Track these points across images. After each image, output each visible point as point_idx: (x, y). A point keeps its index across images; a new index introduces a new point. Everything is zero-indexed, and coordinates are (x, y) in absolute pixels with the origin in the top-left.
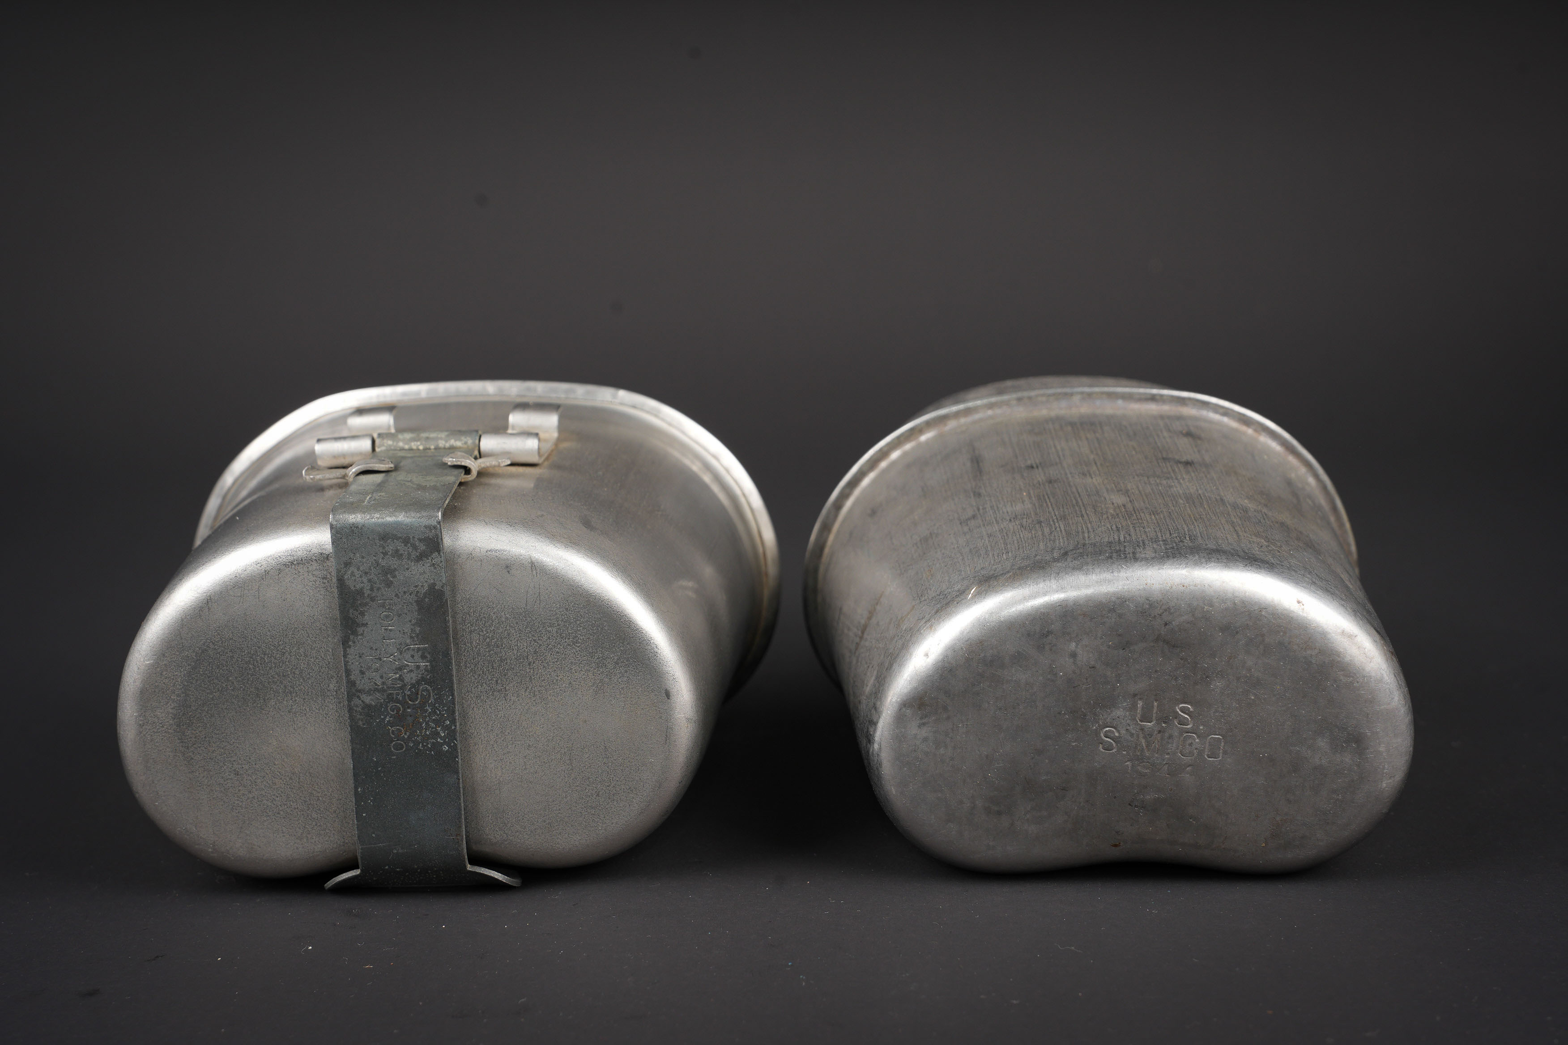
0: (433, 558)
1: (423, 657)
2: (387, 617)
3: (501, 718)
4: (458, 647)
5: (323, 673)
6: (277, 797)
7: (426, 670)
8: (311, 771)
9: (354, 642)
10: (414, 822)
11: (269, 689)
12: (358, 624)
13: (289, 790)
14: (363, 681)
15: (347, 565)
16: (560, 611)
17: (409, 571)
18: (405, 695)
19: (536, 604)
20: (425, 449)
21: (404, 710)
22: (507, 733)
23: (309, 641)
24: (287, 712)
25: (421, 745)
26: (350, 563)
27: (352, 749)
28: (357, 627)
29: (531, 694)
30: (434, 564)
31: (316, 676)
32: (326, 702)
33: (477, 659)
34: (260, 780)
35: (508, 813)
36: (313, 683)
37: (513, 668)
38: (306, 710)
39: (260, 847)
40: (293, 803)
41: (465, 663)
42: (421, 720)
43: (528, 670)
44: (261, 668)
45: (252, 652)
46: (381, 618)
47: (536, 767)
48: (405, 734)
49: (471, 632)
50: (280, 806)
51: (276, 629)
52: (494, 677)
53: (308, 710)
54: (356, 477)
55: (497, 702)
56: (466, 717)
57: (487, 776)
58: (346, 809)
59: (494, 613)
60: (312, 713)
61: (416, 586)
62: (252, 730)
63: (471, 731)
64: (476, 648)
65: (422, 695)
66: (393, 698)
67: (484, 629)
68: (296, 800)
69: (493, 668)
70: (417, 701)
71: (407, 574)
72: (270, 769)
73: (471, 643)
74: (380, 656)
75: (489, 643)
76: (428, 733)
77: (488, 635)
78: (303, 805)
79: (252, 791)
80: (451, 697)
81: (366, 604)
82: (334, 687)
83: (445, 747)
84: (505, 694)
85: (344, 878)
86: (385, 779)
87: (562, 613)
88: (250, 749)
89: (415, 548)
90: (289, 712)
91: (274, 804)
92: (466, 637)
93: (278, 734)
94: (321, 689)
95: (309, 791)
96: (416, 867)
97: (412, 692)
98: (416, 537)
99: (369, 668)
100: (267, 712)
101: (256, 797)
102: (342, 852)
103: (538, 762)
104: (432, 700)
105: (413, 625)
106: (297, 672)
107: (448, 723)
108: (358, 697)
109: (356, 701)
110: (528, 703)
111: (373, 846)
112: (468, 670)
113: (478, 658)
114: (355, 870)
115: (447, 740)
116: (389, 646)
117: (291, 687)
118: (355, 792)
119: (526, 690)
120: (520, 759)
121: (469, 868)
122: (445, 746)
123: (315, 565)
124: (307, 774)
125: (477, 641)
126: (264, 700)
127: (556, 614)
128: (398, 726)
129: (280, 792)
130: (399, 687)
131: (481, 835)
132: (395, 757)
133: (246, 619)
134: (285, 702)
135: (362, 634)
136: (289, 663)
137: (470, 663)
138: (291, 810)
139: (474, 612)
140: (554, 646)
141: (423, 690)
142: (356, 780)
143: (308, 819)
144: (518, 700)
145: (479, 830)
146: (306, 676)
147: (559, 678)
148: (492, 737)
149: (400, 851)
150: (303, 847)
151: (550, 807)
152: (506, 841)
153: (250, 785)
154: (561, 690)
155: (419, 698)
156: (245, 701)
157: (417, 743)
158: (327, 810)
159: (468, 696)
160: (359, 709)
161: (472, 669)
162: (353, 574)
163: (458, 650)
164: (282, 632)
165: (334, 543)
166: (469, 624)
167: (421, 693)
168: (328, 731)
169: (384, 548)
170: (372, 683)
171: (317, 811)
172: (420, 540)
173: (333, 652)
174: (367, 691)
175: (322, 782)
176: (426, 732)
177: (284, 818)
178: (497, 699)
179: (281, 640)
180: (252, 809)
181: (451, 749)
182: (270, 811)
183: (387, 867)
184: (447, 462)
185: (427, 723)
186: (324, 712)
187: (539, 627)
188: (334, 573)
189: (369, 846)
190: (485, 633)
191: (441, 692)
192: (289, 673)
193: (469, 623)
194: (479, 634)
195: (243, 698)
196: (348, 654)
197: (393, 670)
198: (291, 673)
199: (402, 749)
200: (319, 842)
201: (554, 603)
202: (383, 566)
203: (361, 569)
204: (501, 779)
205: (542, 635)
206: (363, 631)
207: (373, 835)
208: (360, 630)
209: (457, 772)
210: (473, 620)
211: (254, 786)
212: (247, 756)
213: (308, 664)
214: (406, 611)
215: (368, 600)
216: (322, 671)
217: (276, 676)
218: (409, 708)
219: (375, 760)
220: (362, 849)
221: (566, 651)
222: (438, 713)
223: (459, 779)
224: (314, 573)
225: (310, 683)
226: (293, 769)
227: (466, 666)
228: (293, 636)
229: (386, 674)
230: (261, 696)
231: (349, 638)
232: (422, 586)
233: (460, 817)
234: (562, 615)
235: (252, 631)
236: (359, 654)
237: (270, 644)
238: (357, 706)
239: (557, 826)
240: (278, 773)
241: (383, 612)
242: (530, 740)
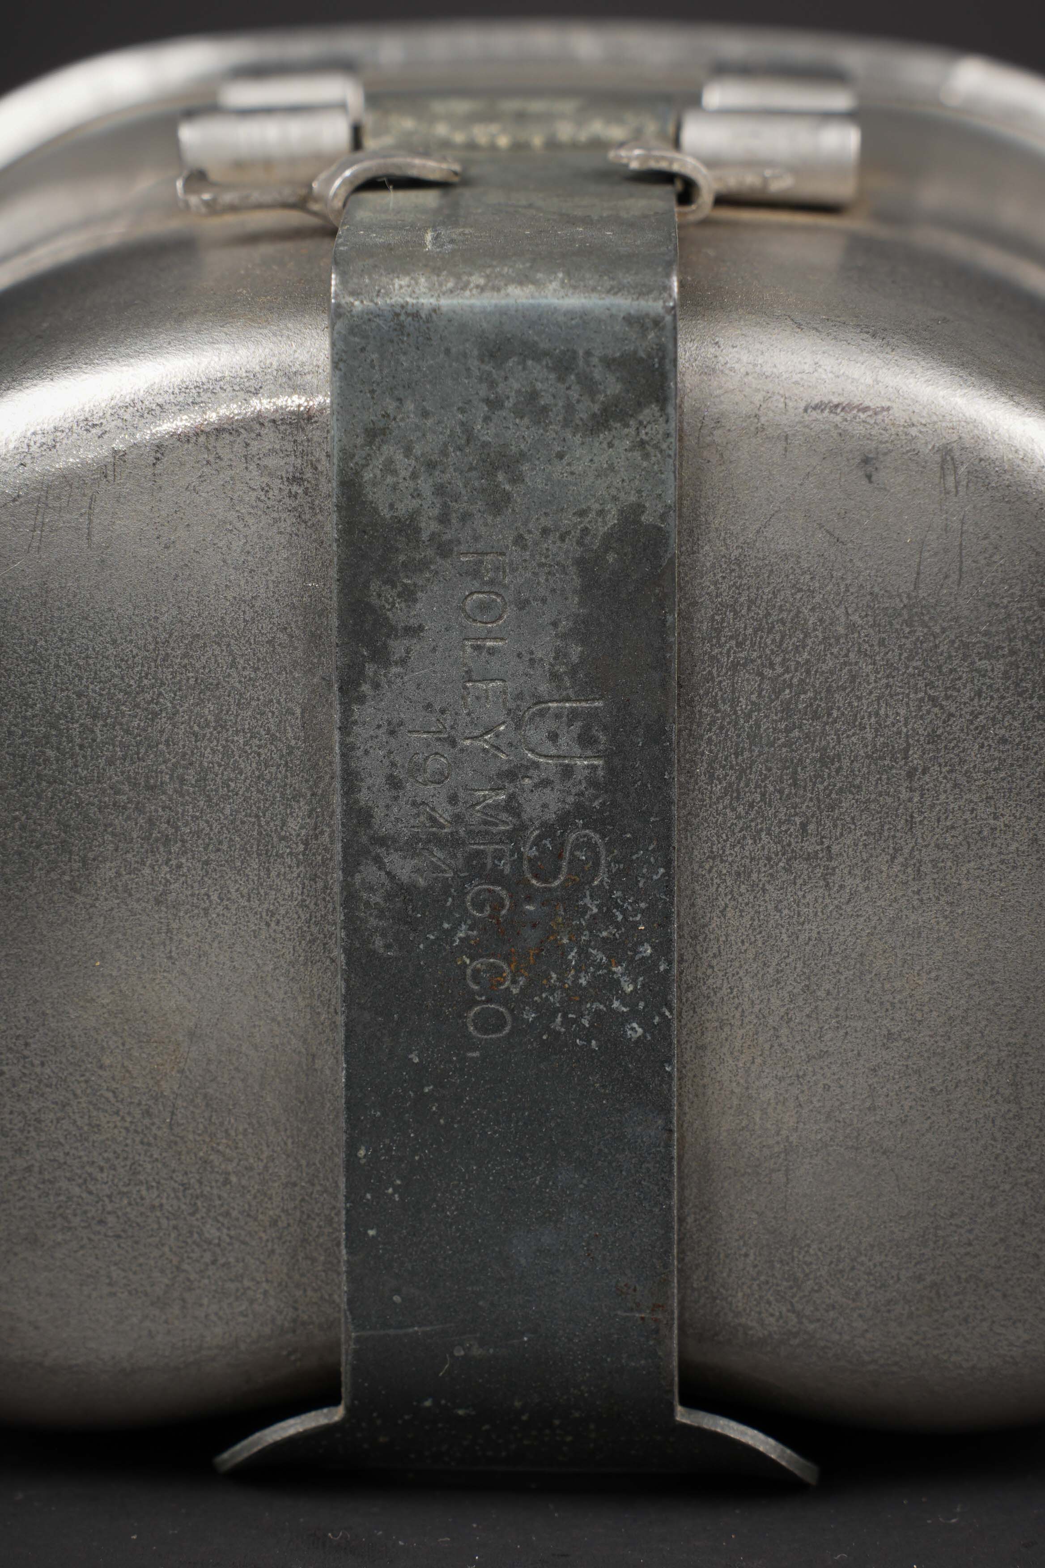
0: (641, 423)
1: (586, 740)
2: (483, 607)
3: (807, 944)
4: (693, 712)
5: (269, 782)
6: (102, 1169)
7: (592, 782)
8: (211, 1091)
9: (377, 686)
10: (523, 1261)
11: (101, 828)
12: (392, 626)
13: (140, 1147)
14: (396, 810)
15: (375, 436)
16: (1021, 609)
17: (564, 462)
18: (521, 857)
19: (949, 581)
20: (519, 147)
21: (516, 904)
22: (821, 994)
23: (234, 681)
24: (152, 902)
25: (559, 1019)
26: (384, 431)
27: (346, 1025)
28: (388, 636)
29: (909, 870)
30: (642, 443)
31: (247, 790)
32: (273, 874)
33: (746, 754)
34: (52, 1115)
35: (809, 1246)
36: (237, 811)
37: (859, 787)
38: (209, 896)
39: (37, 1328)
40: (148, 1189)
41: (709, 764)
42: (565, 941)
43: (904, 795)
44: (80, 759)
45: (58, 709)
46: (464, 610)
47: (907, 1104)
48: (514, 982)
49: (735, 667)
50: (106, 1200)
51: (134, 637)
52: (796, 814)
53: (215, 897)
54: (354, 197)
55: (800, 893)
56: (701, 938)
57: (751, 1127)
58: (309, 1216)
59: (813, 609)
60: (227, 908)
61: (582, 513)
62: (41, 957)
63: (711, 981)
64: (748, 716)
65: (573, 860)
66: (484, 865)
67: (779, 659)
68: (158, 1183)
69: (795, 784)
70: (555, 878)
71: (558, 469)
72: (86, 1082)
73: (734, 702)
74: (453, 733)
75: (789, 702)
76: (583, 982)
77: (787, 676)
78: (178, 1198)
79: (25, 1148)
80: (662, 870)
81: (424, 565)
82: (302, 828)
83: (633, 1029)
84: (827, 867)
85: (291, 1432)
86: (442, 1121)
87: (1028, 613)
88: (31, 1015)
89: (590, 387)
90: (158, 902)
91: (90, 1193)
92: (720, 682)
93: (119, 969)
94: (260, 833)
95: (201, 1154)
96: (517, 1404)
97: (543, 850)
98: (597, 353)
99: (416, 769)
100: (89, 901)
101: (36, 1169)
102: (285, 1353)
103: (913, 1090)
104: (602, 878)
105: (564, 636)
106: (191, 776)
107: (649, 951)
108: (378, 860)
109: (370, 873)
110: (896, 900)
111: (392, 1332)
112: (718, 788)
113: (751, 751)
114: (325, 1410)
115: (641, 1005)
116: (483, 700)
117: (168, 822)
118: (348, 1161)
119: (893, 858)
120: (856, 1076)
121: (683, 1415)
122: (635, 1025)
123: (270, 439)
124: (198, 1101)
125: (754, 697)
126: (84, 861)
127: (1009, 616)
128: (493, 955)
129: (111, 1155)
130: (504, 832)
131: (717, 1314)
132: (476, 1054)
133: (44, 604)
134: (147, 871)
135: (403, 662)
136: (168, 745)
137: (724, 767)
138: (142, 1214)
139: (751, 602)
140: (994, 719)
141: (577, 846)
142: (353, 1121)
143: (189, 1241)
144: (867, 889)
145: (715, 1298)
146: (217, 791)
147: (1000, 823)
148: (775, 1002)
149: (477, 1351)
150: (169, 1332)
151: (940, 1233)
152: (796, 1335)
153: (21, 1131)
154: (1002, 862)
155: (565, 869)
156: (25, 862)
157: (546, 1012)
158: (249, 1215)
159: (710, 871)
160: (376, 899)
161: (730, 785)
162: (389, 468)
163: (692, 723)
164: (152, 647)
165: (341, 365)
166: (733, 643)
167: (572, 854)
168: (271, 967)
169: (492, 384)
170: (422, 818)
171: (220, 1218)
172: (609, 363)
173: (306, 715)
174: (406, 843)
175: (241, 1129)
176: (577, 977)
177: (119, 1237)
178: (799, 881)
179: (147, 675)
180: (21, 1204)
181: (652, 1034)
182: (75, 1215)
183: (428, 1403)
184: (625, 161)
185: (583, 952)
186: (266, 906)
187: (950, 657)
188: (330, 469)
189: (382, 1332)
190: (779, 670)
191: (632, 854)
192: (167, 778)
193: (731, 638)
194: (761, 674)
195: (20, 853)
196: (355, 723)
197: (491, 779)
198: (171, 778)
199: (499, 1028)
200: (220, 1318)
201: (1003, 581)
202: (485, 445)
203: (418, 450)
204: (794, 1138)
205: (959, 684)
206: (408, 652)
207: (397, 1299)
208: (398, 647)
209: (665, 1109)
210: (745, 629)
211: (33, 1134)
212: (18, 1037)
213: (227, 753)
214: (542, 592)
215: (430, 552)
216: (268, 777)
217: (126, 788)
218: (529, 899)
219: (416, 1060)
220: (358, 1340)
221: (1029, 738)
222: (620, 918)
223: (671, 1131)
224: (265, 462)
225: (227, 811)
226: (157, 1083)
227: (712, 776)
228: (186, 661)
229: (466, 789)
230: (75, 849)
231: (361, 672)
232: (601, 513)
233: (668, 1252)
234: (1027, 621)
235: (61, 640)
236: (390, 723)
237: (115, 686)
238: (371, 889)
239: (956, 1294)
240: (110, 1095)
241: (472, 593)
242: (893, 1019)
